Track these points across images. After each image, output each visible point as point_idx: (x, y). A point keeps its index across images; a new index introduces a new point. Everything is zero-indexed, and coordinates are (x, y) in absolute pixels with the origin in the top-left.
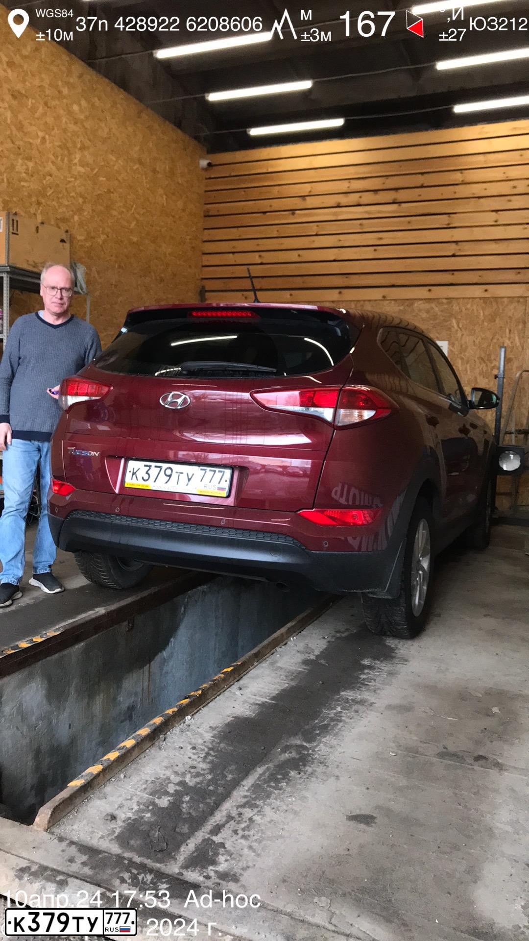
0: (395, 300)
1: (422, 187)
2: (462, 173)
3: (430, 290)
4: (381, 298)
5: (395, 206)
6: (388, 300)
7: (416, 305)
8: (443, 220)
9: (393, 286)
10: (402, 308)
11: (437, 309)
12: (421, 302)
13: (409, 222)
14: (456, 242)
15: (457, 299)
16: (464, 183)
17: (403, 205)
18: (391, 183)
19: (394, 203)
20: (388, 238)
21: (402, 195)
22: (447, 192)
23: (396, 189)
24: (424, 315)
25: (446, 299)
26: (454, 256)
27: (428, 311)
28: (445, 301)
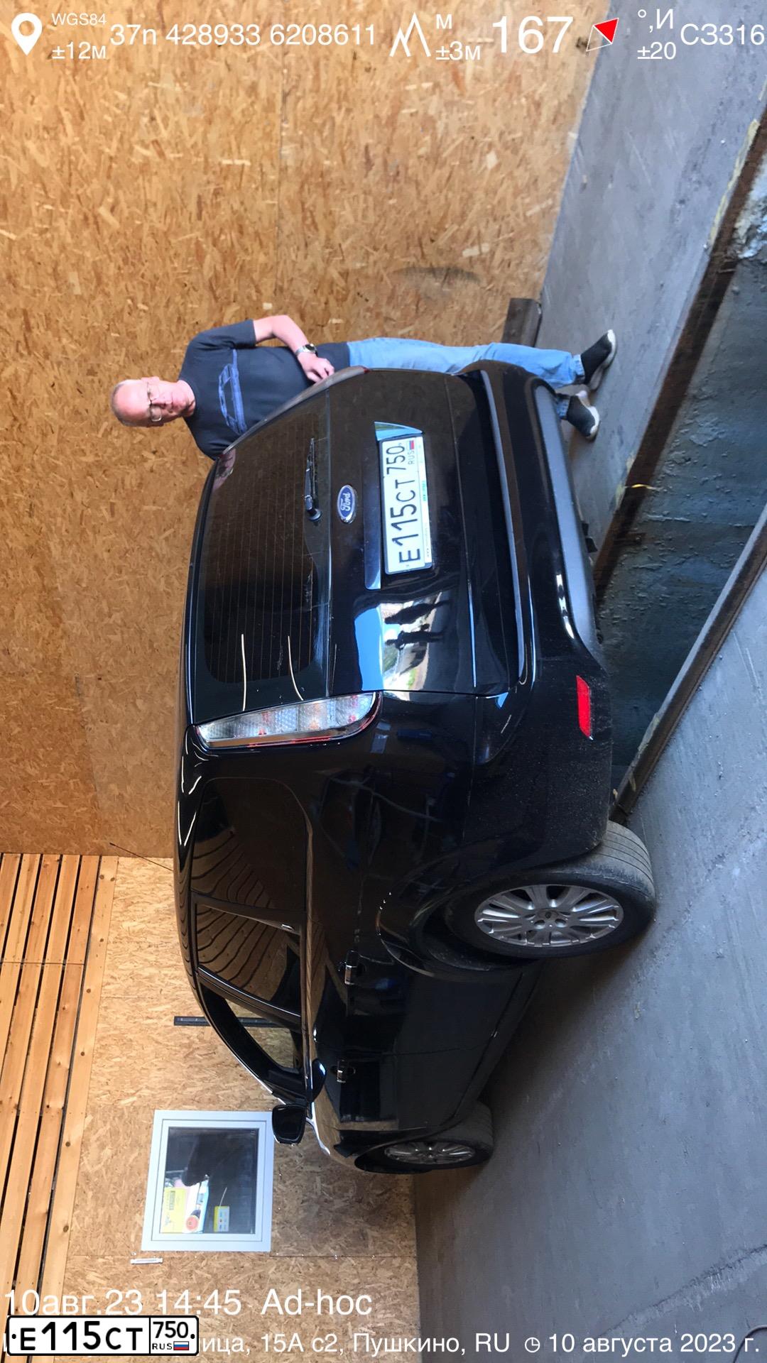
3: (68, 1145)
11: (102, 1132)
15: (89, 1098)
26: (18, 1109)
27: (102, 1147)
28: (90, 1118)
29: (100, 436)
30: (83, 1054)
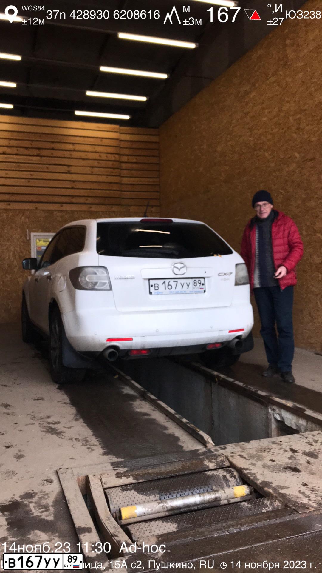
0: (43, 210)
1: (53, 149)
2: (73, 145)
3: (62, 206)
4: (34, 209)
5: (39, 158)
6: (38, 210)
7: (55, 213)
8: (65, 169)
9: (41, 202)
10: (47, 214)
11: (66, 216)
12: (57, 212)
13: (47, 168)
14: (74, 181)
15: (77, 211)
16: (74, 150)
17: (44, 158)
18: (35, 144)
19: (38, 156)
20: (36, 175)
21: (43, 152)
22: (67, 154)
23: (39, 149)
24: (60, 219)
25: (71, 211)
26: (73, 188)
27: (61, 217)
28: (70, 212)
29: (281, 191)
30: (91, 207)
